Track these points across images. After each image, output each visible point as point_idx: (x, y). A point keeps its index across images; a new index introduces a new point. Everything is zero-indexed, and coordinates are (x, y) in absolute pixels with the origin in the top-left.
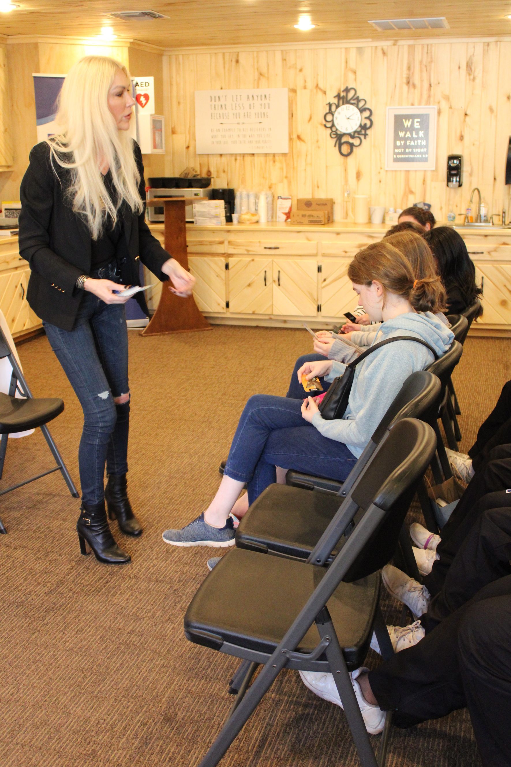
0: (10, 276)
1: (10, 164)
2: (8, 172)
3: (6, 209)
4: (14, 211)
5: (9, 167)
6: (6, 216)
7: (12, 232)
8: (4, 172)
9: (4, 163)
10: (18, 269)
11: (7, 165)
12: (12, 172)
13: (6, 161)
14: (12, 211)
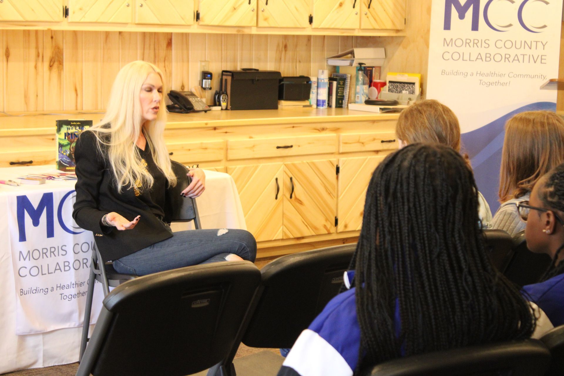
0: (366, 159)
1: (399, 28)
2: (396, 37)
3: (390, 82)
4: (398, 84)
5: (398, 31)
6: (389, 90)
7: (380, 109)
8: (392, 37)
9: (389, 26)
10: (380, 153)
11: (395, 28)
12: (404, 37)
13: (393, 23)
14: (396, 84)
